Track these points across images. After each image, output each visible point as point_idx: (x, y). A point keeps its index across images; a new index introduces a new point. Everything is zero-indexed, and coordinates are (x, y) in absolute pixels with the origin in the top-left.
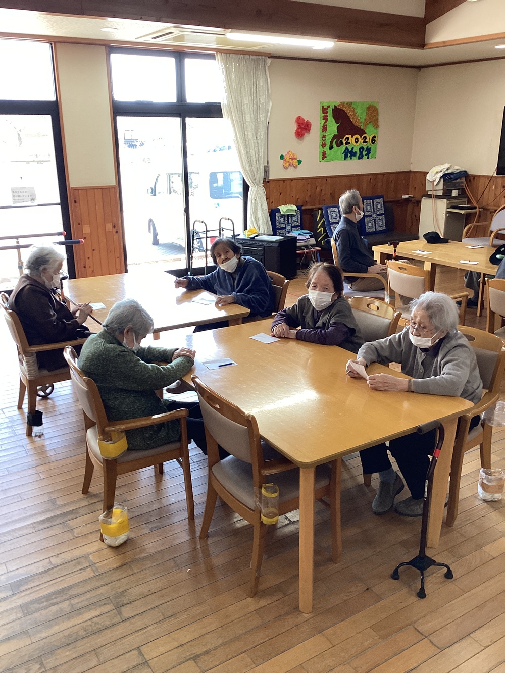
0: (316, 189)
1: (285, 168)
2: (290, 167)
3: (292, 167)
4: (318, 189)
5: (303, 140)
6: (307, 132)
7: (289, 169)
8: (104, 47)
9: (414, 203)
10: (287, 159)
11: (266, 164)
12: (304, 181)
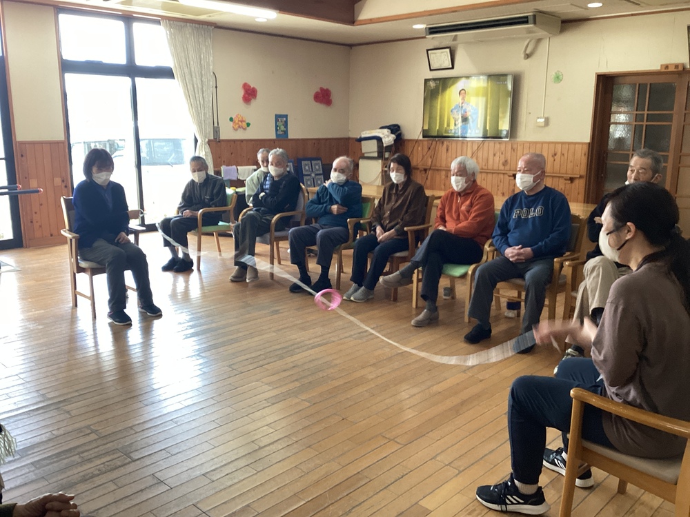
1: (235, 129)
3: (242, 129)
5: (250, 104)
6: (253, 98)
7: (238, 131)
8: (52, 8)
10: (237, 121)
11: (216, 125)
12: (253, 142)
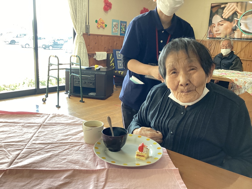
0: (114, 43)
1: (98, 28)
2: (101, 28)
3: (102, 28)
5: (107, 13)
6: (109, 9)
7: (100, 29)
10: (100, 23)
11: (87, 24)
12: (108, 37)
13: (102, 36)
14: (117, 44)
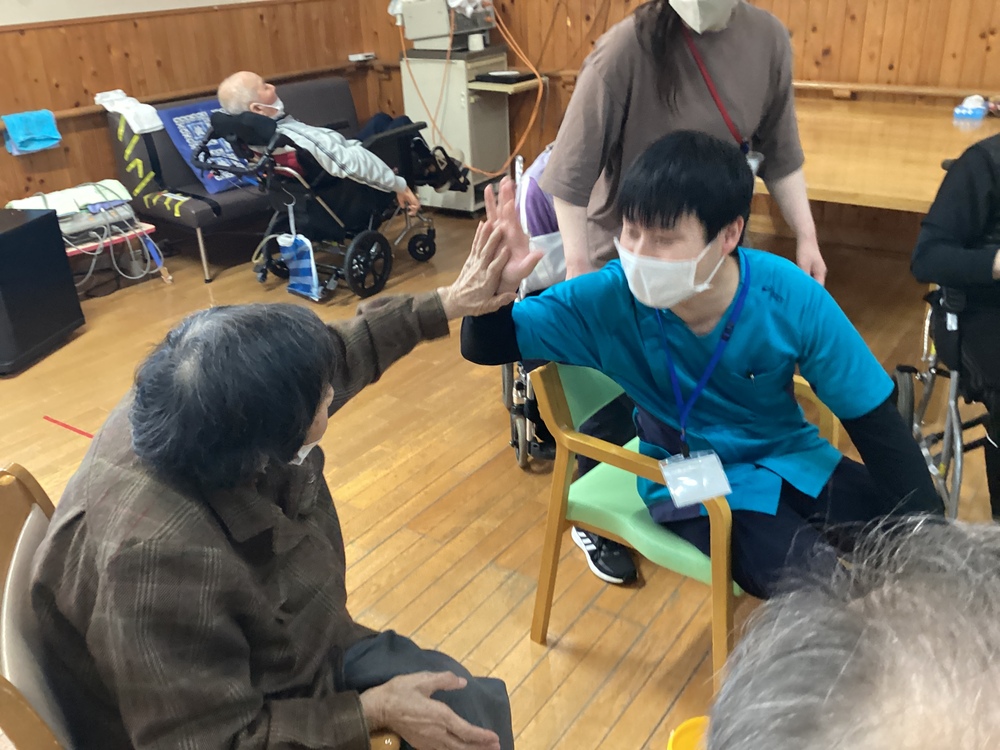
0: (109, 51)
4: (115, 54)
9: (379, 72)
12: (62, 30)
13: (21, 30)
14: (127, 55)
